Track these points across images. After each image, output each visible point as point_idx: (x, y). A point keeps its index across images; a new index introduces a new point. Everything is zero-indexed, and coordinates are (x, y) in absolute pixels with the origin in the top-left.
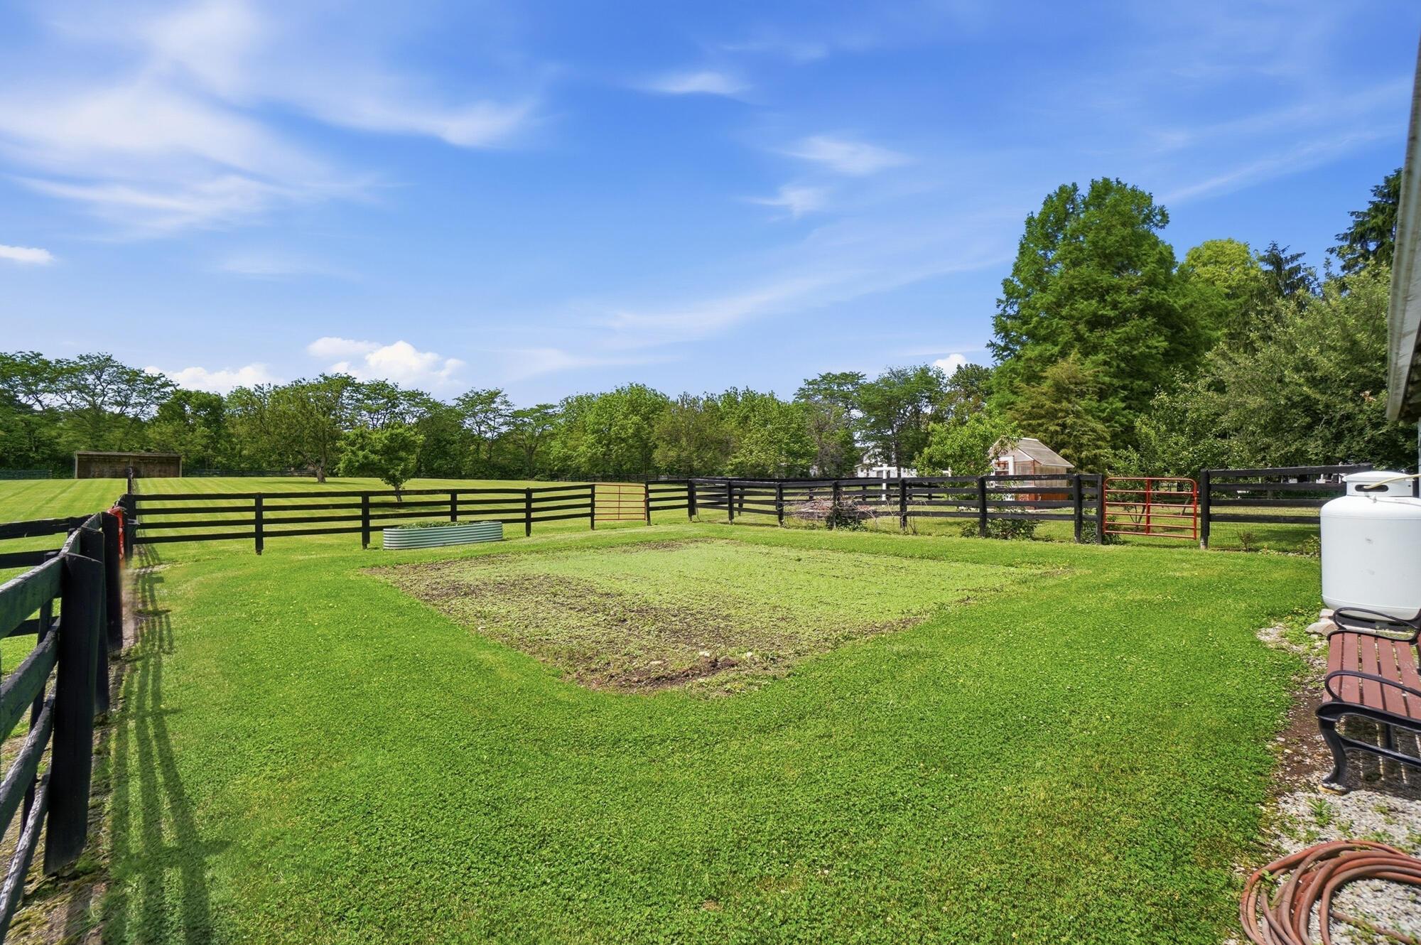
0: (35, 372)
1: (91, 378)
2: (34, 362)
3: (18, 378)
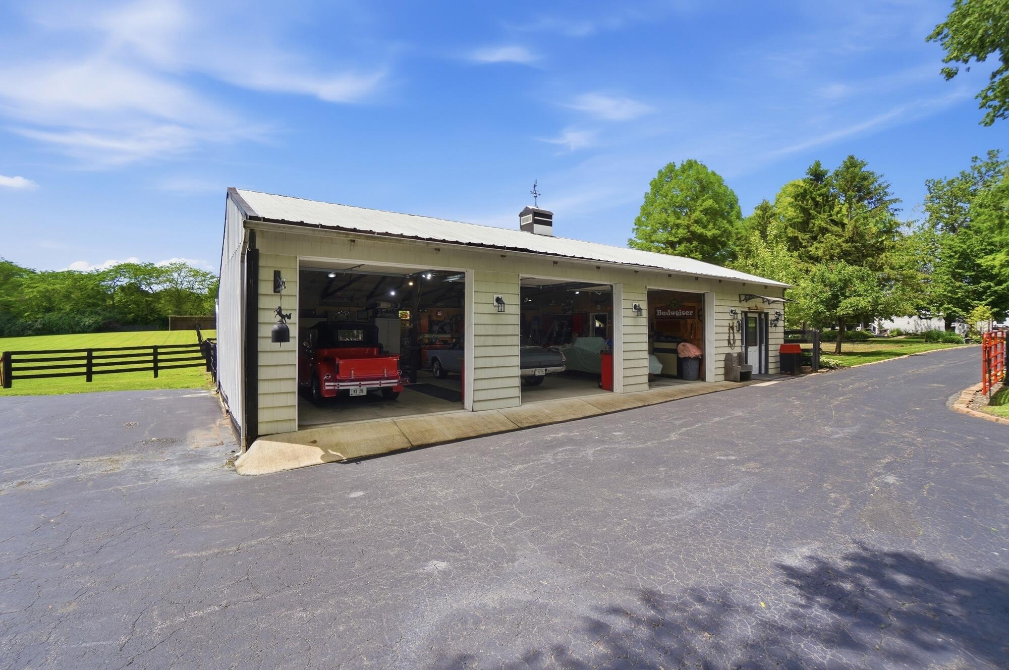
0: (150, 274)
1: (175, 275)
2: (149, 268)
3: (141, 276)
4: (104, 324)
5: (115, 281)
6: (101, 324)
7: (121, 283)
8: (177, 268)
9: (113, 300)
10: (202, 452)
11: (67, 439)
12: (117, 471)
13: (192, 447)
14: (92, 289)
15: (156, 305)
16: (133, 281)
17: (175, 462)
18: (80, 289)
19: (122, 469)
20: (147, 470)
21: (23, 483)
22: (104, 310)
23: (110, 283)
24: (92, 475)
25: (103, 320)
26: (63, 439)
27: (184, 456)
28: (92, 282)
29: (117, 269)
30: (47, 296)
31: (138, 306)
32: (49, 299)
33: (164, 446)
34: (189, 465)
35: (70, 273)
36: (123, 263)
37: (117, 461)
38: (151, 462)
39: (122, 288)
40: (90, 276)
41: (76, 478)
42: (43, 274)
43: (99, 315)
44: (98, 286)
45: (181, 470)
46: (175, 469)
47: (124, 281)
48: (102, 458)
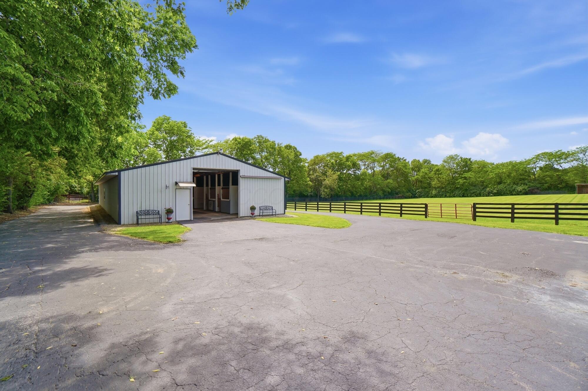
0: (560, 157)
1: (581, 156)
2: (559, 153)
3: (554, 159)
4: (529, 190)
5: (536, 164)
6: (527, 190)
7: (540, 165)
8: (582, 150)
9: (535, 176)
10: (577, 292)
11: (485, 254)
12: (504, 283)
13: (568, 284)
14: (522, 170)
15: (565, 177)
16: (548, 163)
17: (548, 292)
18: (516, 171)
19: (507, 283)
20: (524, 290)
21: (455, 273)
22: (529, 182)
23: (533, 165)
24: (488, 281)
25: (528, 188)
26: (483, 253)
27: (558, 290)
28: (522, 166)
29: (537, 157)
30: (499, 176)
31: (551, 178)
32: (501, 178)
33: (544, 276)
34: (560, 299)
35: (511, 162)
36: (541, 153)
37: (507, 276)
38: (529, 285)
39: (541, 168)
40: (521, 163)
41: (479, 279)
42: (497, 165)
43: (527, 185)
44: (525, 168)
45: (551, 301)
46: (546, 298)
47: (542, 164)
48: (498, 272)
